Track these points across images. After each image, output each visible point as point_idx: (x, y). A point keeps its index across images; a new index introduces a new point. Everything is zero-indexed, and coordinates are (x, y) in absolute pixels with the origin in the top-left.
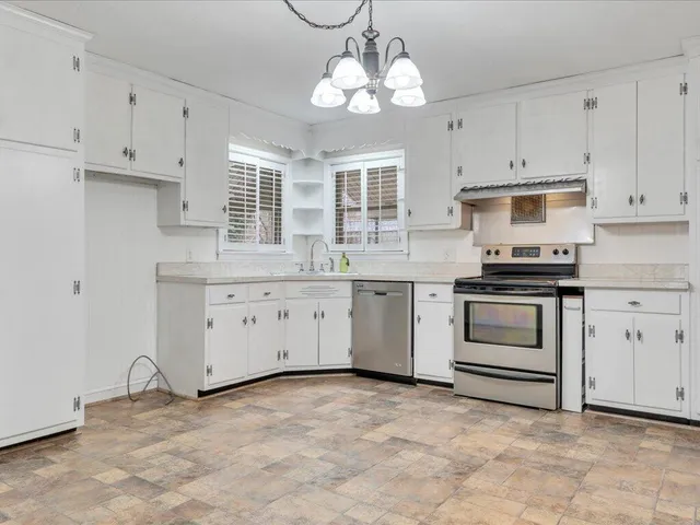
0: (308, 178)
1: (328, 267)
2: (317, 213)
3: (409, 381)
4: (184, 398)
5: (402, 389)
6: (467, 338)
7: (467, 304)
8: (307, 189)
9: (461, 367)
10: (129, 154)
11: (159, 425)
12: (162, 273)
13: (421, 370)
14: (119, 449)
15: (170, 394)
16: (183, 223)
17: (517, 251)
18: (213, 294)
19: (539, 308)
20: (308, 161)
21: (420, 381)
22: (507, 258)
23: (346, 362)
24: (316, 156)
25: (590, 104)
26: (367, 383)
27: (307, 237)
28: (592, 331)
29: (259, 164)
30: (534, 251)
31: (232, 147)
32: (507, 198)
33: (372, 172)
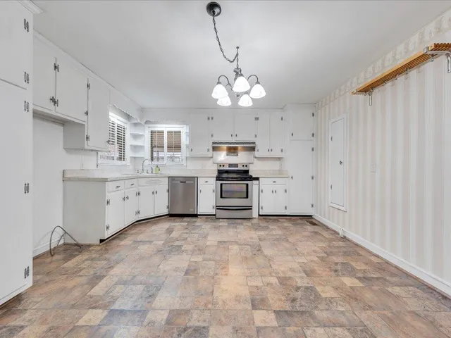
0: (138, 131)
1: (150, 172)
2: (142, 147)
3: (196, 216)
4: (89, 246)
5: (194, 219)
6: (221, 197)
7: (221, 184)
8: (135, 137)
9: (218, 208)
10: (54, 101)
11: (89, 267)
12: (67, 176)
13: (201, 211)
14: (76, 293)
15: (77, 245)
16: (86, 147)
17: (230, 165)
18: (110, 186)
19: (247, 185)
20: (135, 124)
21: (200, 215)
22: (227, 168)
23: (166, 211)
24: (143, 123)
25: (257, 119)
26: (178, 219)
27: (135, 158)
28: (262, 191)
29: (117, 122)
30: (236, 165)
31: (110, 113)
32: (225, 146)
33: (169, 132)
